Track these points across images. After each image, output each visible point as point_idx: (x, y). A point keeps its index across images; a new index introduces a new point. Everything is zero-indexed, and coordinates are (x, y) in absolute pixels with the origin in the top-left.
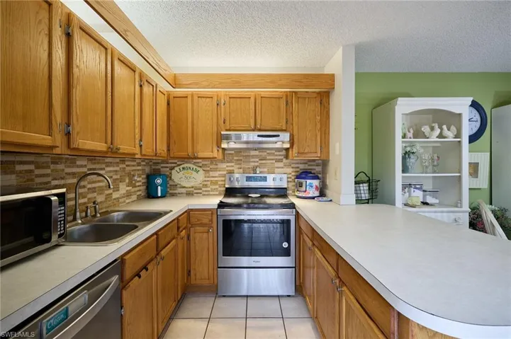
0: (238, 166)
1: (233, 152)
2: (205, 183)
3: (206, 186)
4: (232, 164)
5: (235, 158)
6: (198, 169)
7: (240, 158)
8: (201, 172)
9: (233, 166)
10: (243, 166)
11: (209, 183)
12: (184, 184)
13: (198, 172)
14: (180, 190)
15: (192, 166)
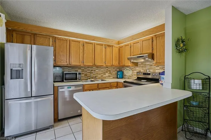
0: (142, 69)
1: (140, 63)
2: (132, 75)
3: (132, 76)
4: (141, 68)
5: (141, 66)
6: (130, 70)
7: (143, 66)
8: (131, 71)
9: (140, 69)
10: (144, 69)
11: (133, 75)
12: (127, 75)
13: (130, 71)
14: (126, 77)
15: (128, 68)
